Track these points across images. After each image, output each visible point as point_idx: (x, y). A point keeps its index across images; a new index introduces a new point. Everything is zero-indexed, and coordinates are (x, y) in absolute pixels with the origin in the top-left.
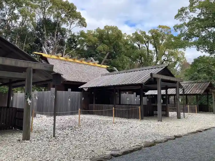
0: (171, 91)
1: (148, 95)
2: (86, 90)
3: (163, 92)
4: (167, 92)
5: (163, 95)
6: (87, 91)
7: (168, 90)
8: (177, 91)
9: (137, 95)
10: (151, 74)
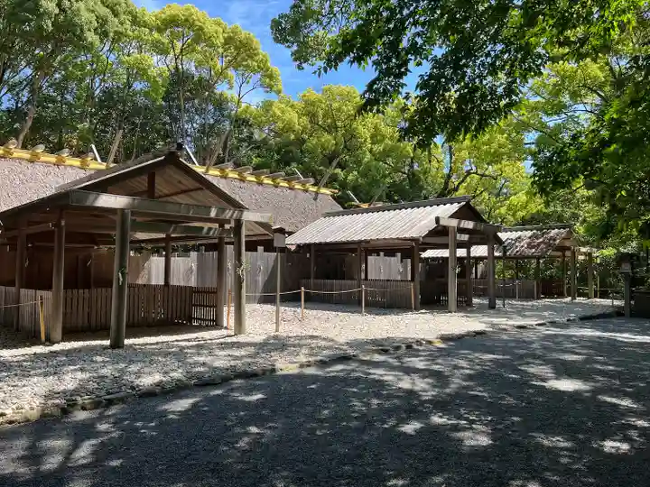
0: (480, 251)
1: (429, 258)
2: (293, 248)
3: (461, 252)
4: (469, 252)
5: (460, 259)
6: (295, 252)
7: (472, 249)
8: (491, 251)
9: (402, 258)
10: (437, 220)
